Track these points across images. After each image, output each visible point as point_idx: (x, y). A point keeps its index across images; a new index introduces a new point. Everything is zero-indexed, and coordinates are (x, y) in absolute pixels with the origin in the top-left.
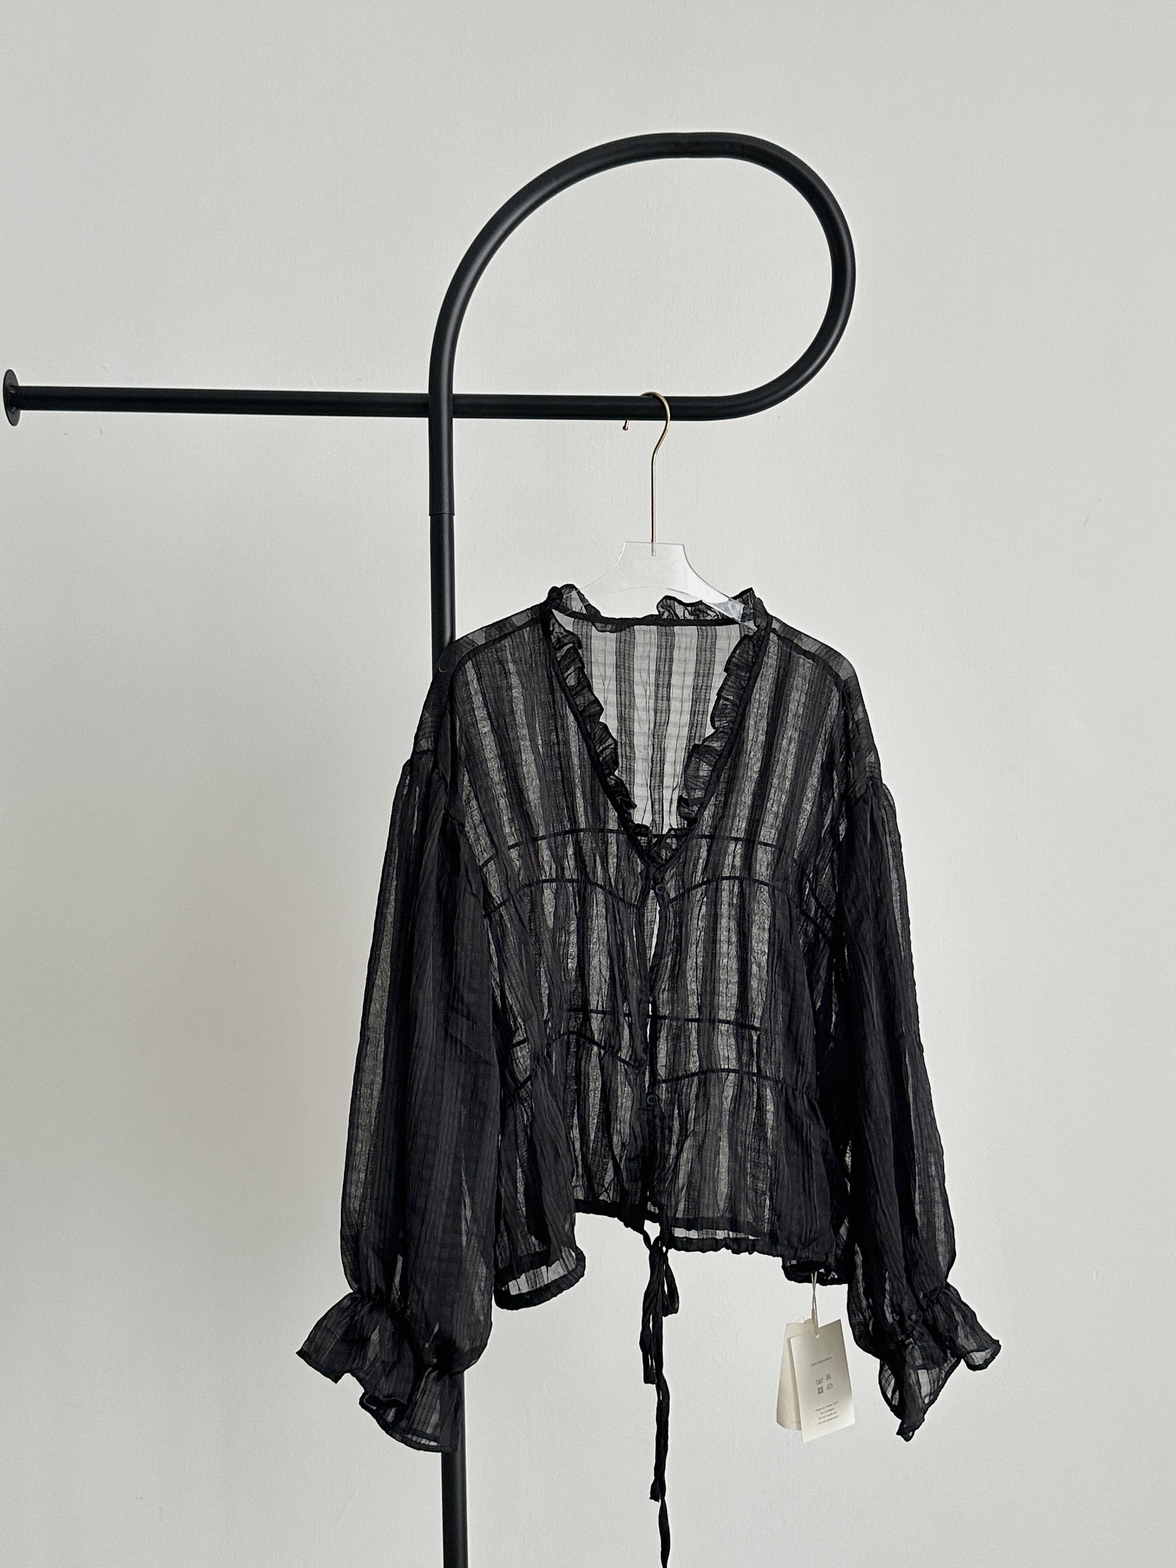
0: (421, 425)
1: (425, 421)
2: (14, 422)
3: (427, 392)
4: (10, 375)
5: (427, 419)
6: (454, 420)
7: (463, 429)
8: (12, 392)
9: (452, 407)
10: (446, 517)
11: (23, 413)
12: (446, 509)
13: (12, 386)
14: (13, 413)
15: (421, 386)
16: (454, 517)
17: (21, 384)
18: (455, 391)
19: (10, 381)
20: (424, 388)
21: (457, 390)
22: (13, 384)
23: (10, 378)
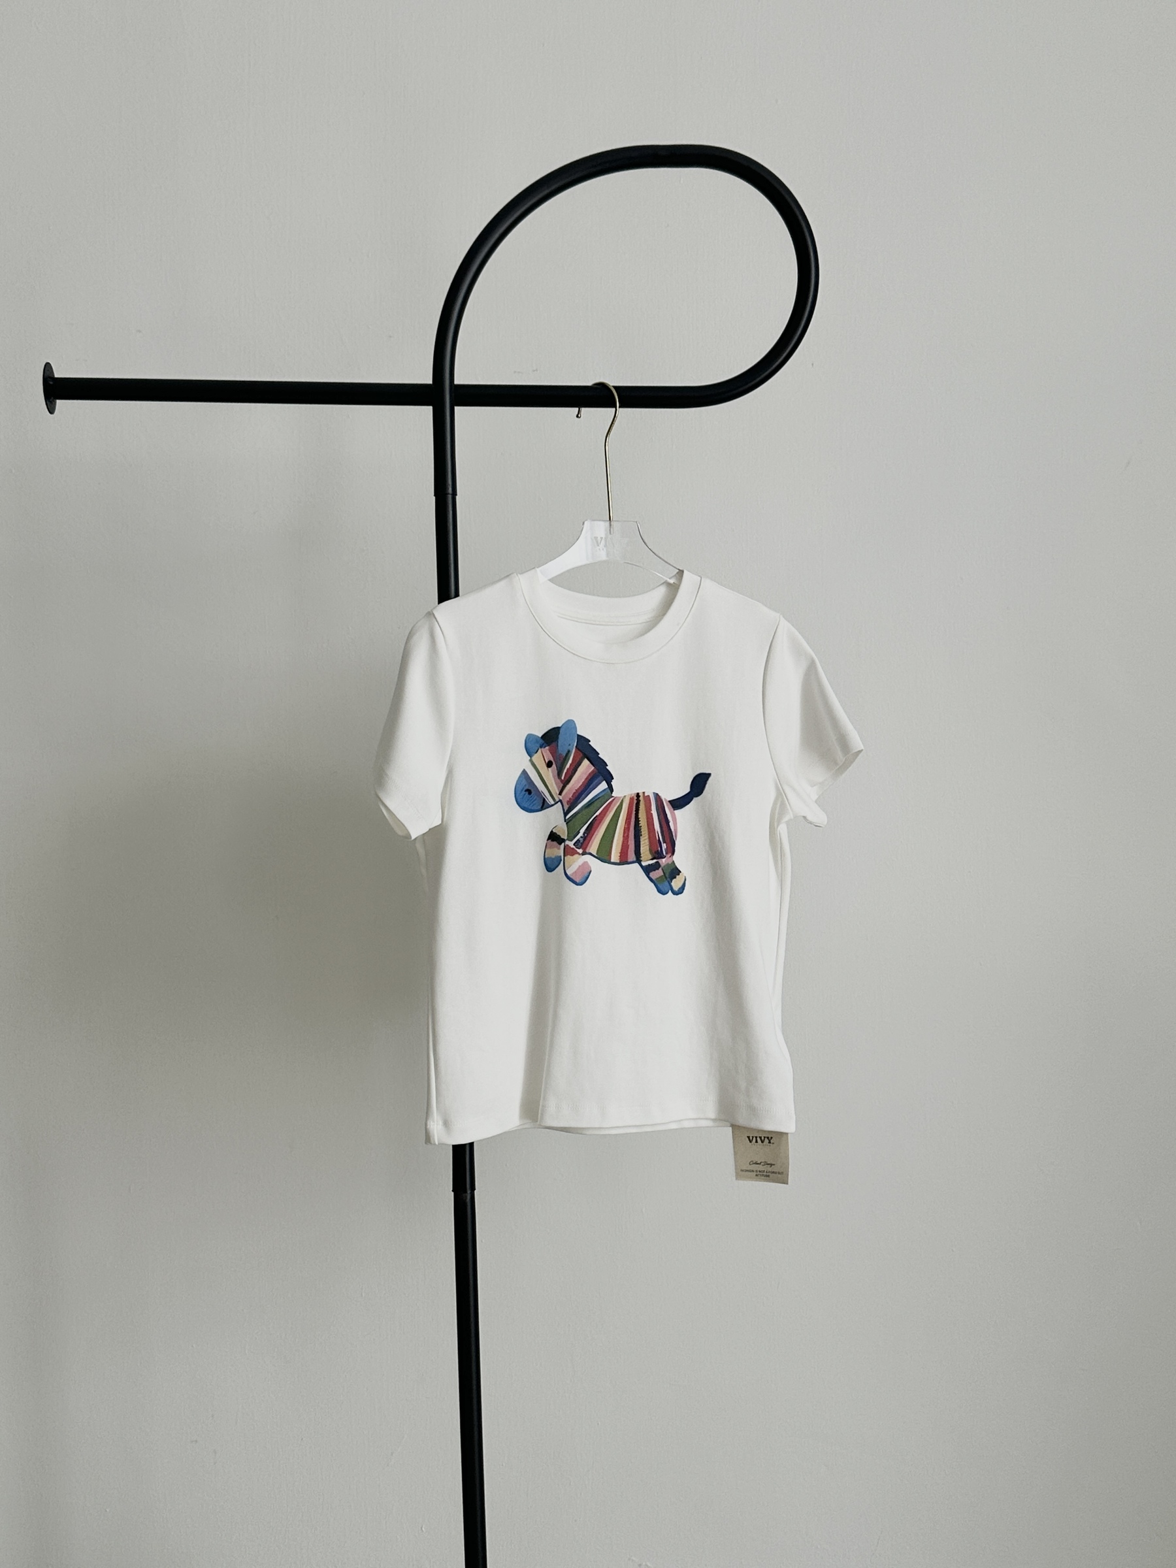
0: (425, 413)
1: (429, 410)
2: (51, 410)
3: (430, 382)
4: (48, 367)
5: (431, 408)
6: (456, 408)
7: (464, 416)
8: (51, 383)
9: (453, 394)
10: (450, 497)
12: (450, 490)
13: (50, 377)
14: (51, 402)
15: (425, 377)
16: (457, 498)
17: (57, 375)
18: (456, 382)
19: (48, 373)
20: (429, 380)
21: (458, 381)
22: (51, 376)
23: (48, 370)
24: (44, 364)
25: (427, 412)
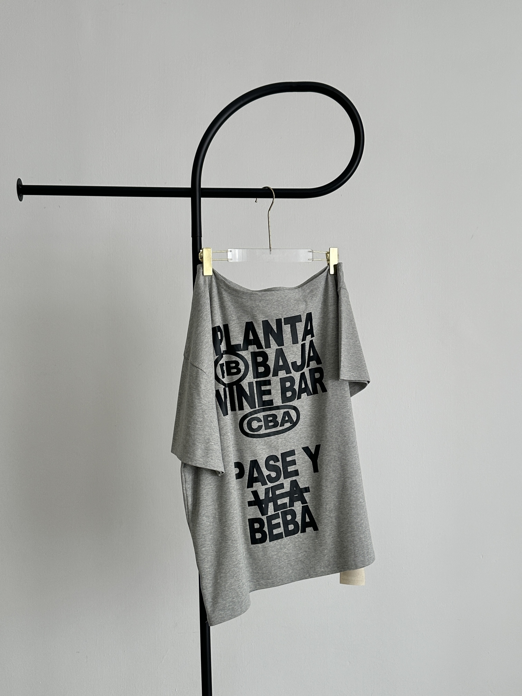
2: (21, 199)
4: (19, 181)
5: (190, 198)
6: (202, 198)
7: (205, 202)
8: (20, 187)
9: (200, 192)
10: (198, 237)
11: (24, 196)
12: (198, 235)
14: (20, 196)
15: (188, 184)
16: (202, 238)
17: (23, 184)
18: (201, 187)
19: (19, 183)
20: (189, 186)
21: (202, 187)
22: (21, 184)
23: (20, 182)
24: (18, 179)
25: (188, 201)
